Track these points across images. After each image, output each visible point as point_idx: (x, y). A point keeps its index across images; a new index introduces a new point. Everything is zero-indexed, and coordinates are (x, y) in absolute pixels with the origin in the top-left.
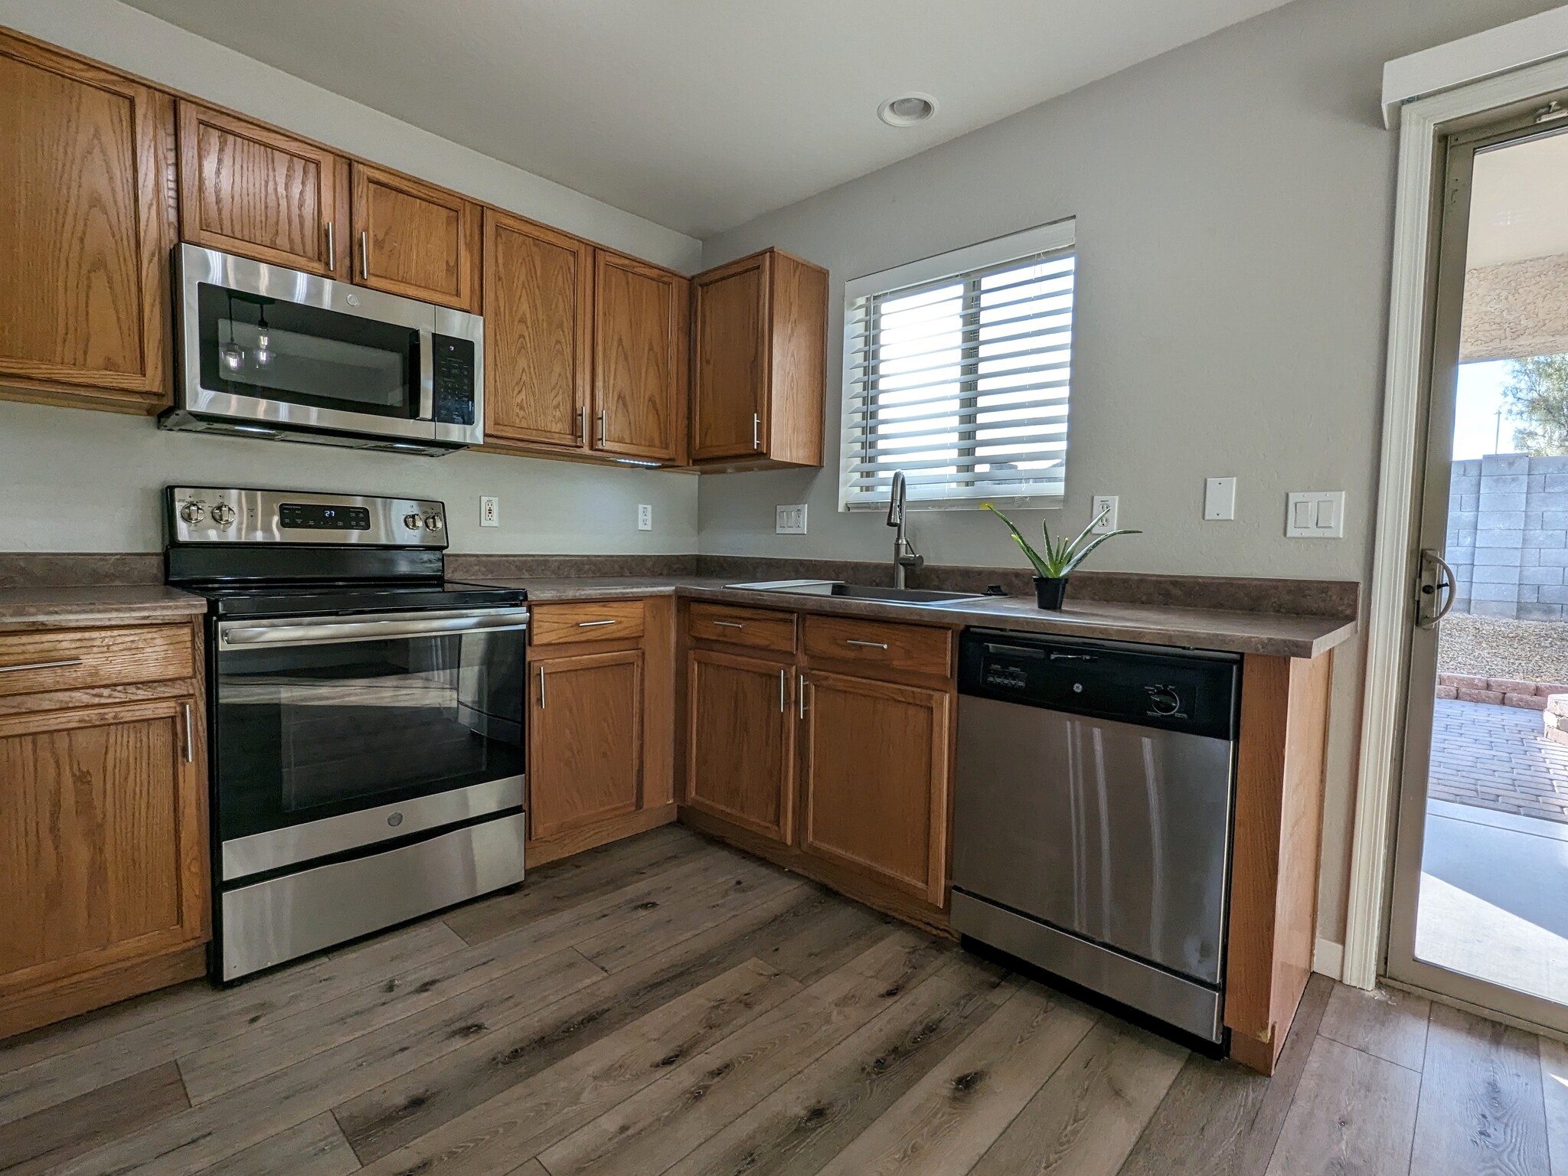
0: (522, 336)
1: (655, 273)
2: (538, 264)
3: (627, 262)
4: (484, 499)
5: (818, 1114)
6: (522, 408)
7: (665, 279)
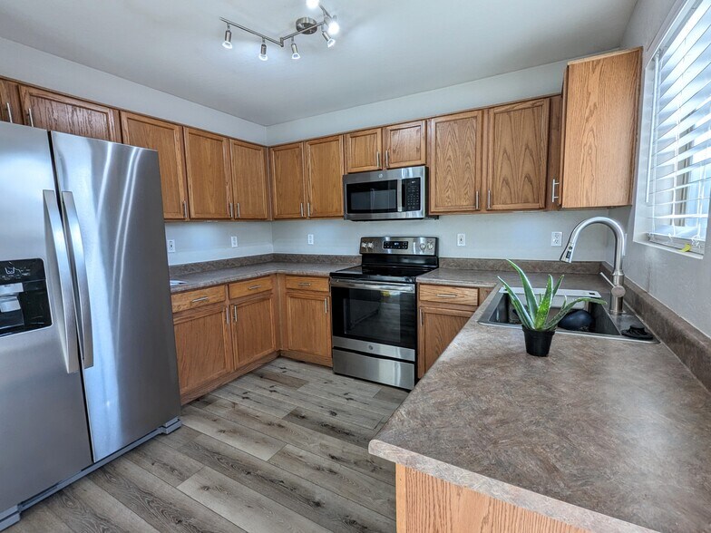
0: (449, 166)
1: (529, 104)
2: (457, 131)
3: (509, 107)
4: (459, 235)
5: (318, 504)
6: (448, 198)
7: (538, 104)
